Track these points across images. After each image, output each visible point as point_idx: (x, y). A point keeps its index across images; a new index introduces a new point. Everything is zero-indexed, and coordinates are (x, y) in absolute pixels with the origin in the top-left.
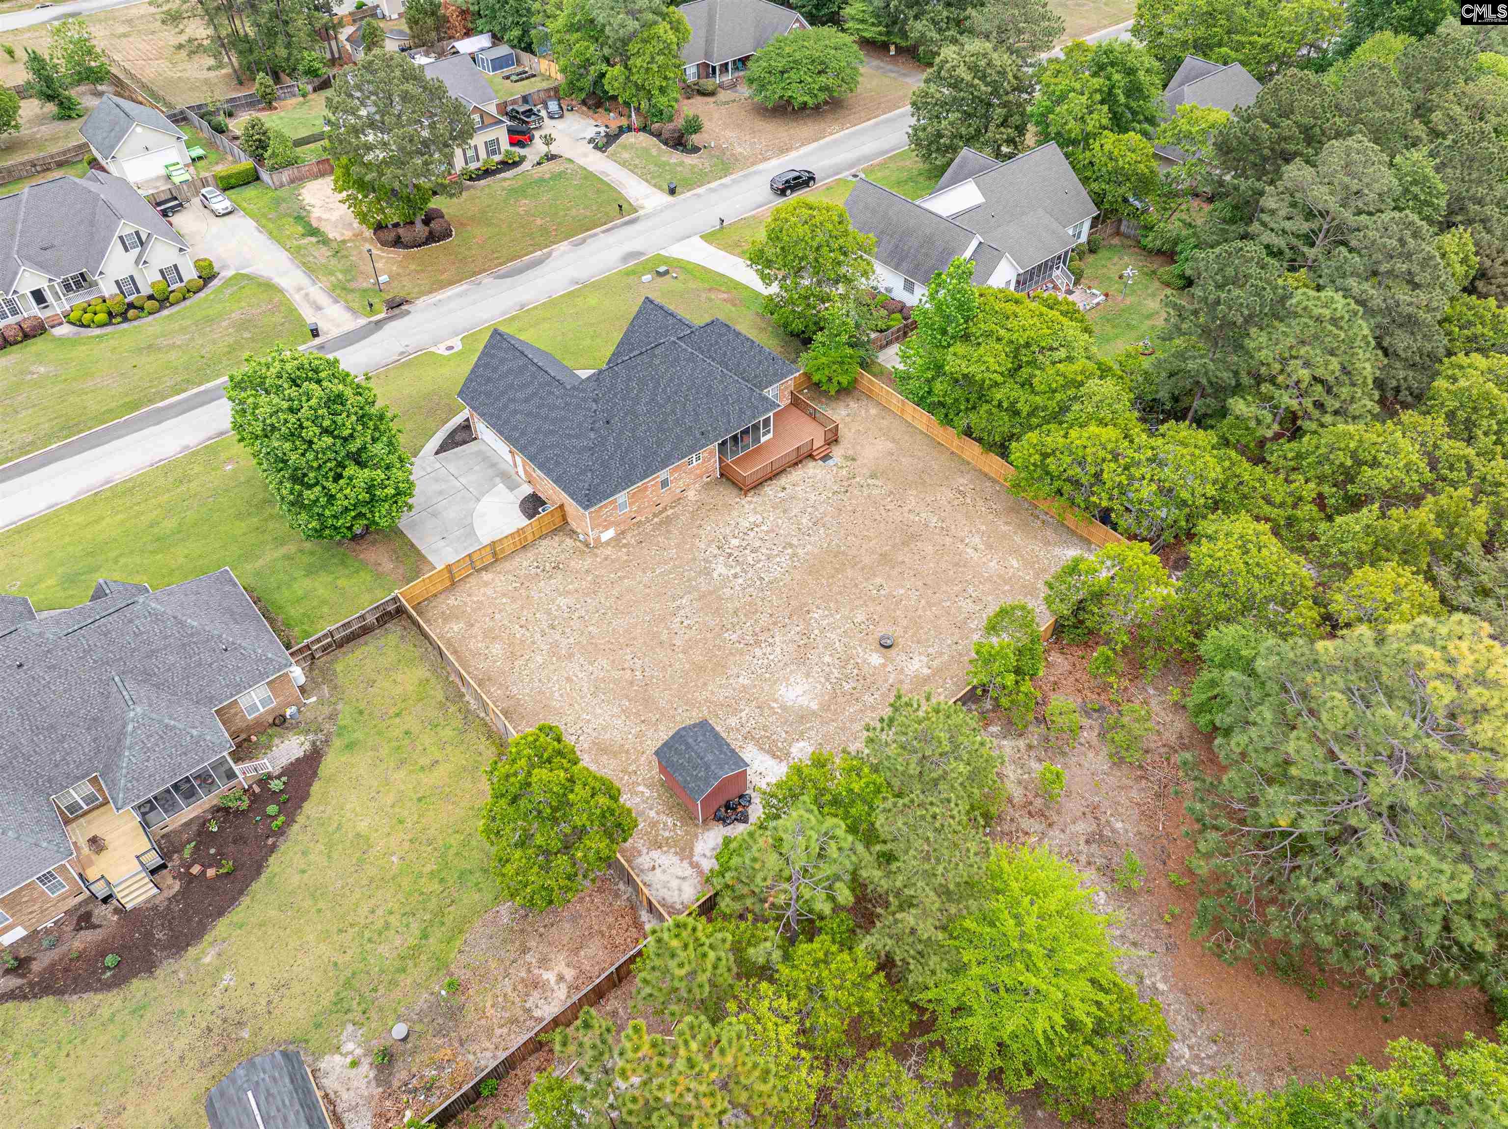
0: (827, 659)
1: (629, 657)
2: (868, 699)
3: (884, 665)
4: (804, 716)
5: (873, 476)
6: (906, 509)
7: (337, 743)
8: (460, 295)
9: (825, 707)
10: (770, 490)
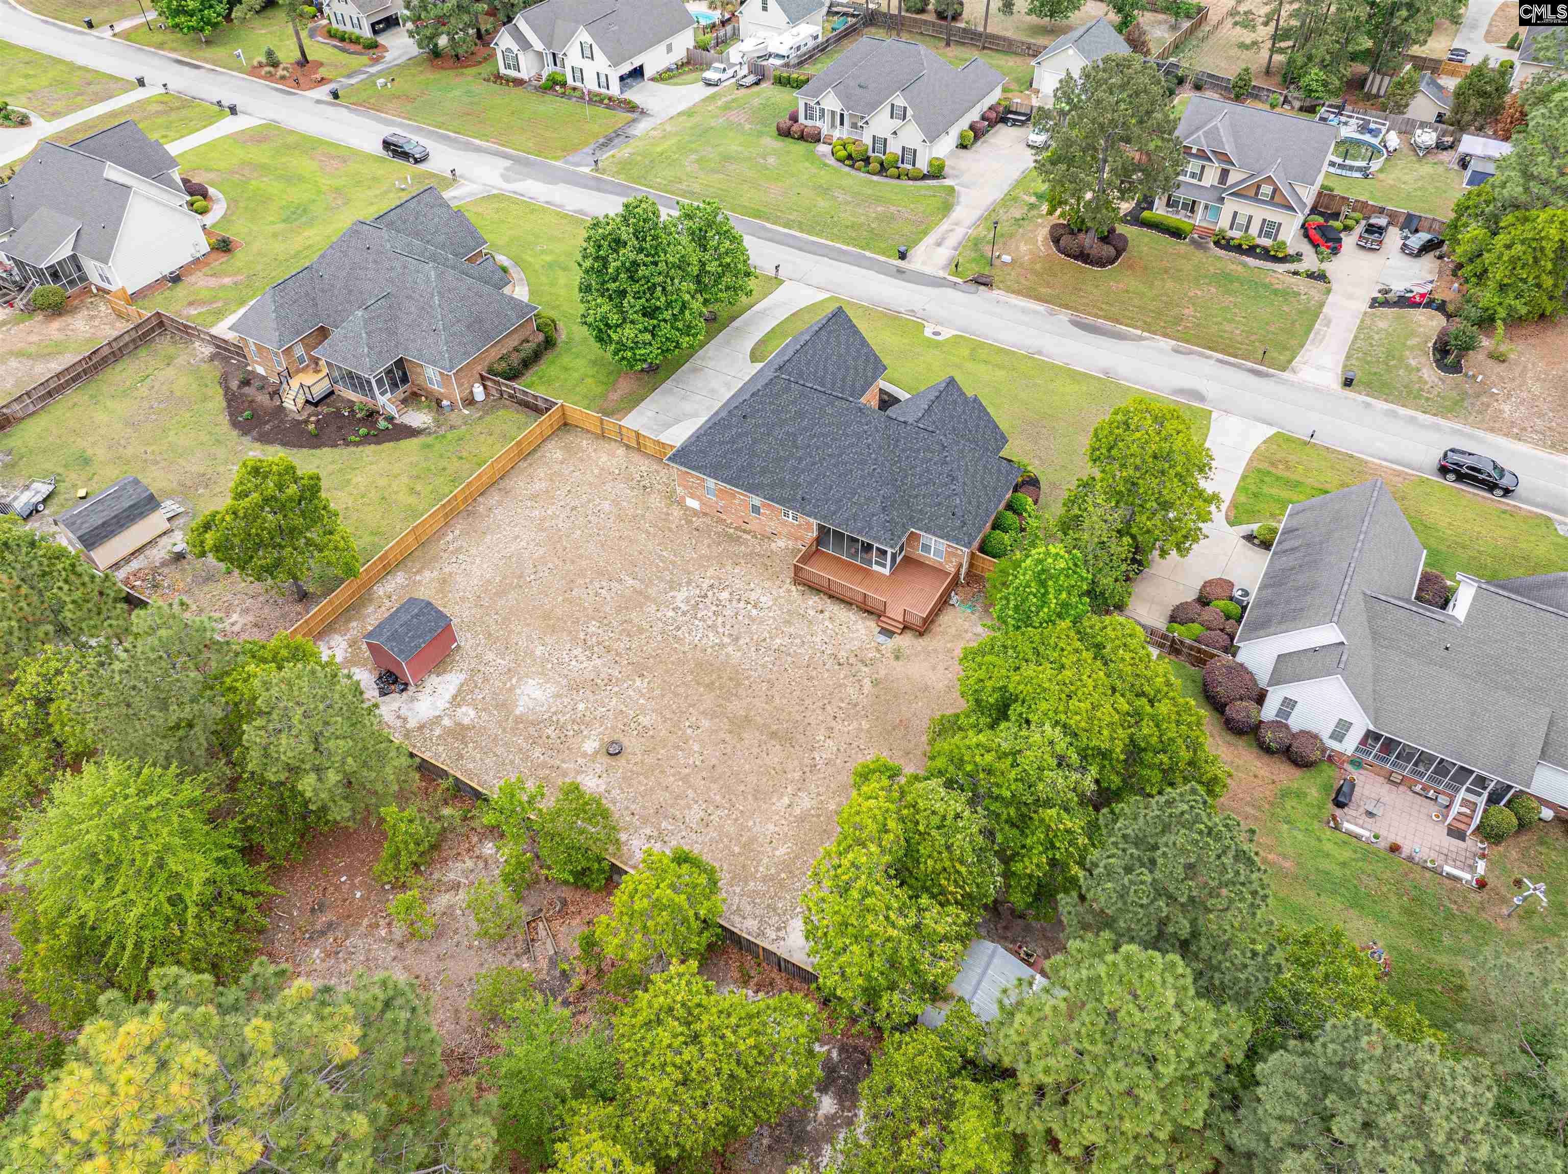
0: (581, 706)
1: (551, 565)
2: (537, 752)
3: (584, 755)
4: (504, 706)
5: (875, 683)
6: (834, 724)
7: (429, 440)
8: (1024, 311)
9: (518, 720)
10: (814, 601)
